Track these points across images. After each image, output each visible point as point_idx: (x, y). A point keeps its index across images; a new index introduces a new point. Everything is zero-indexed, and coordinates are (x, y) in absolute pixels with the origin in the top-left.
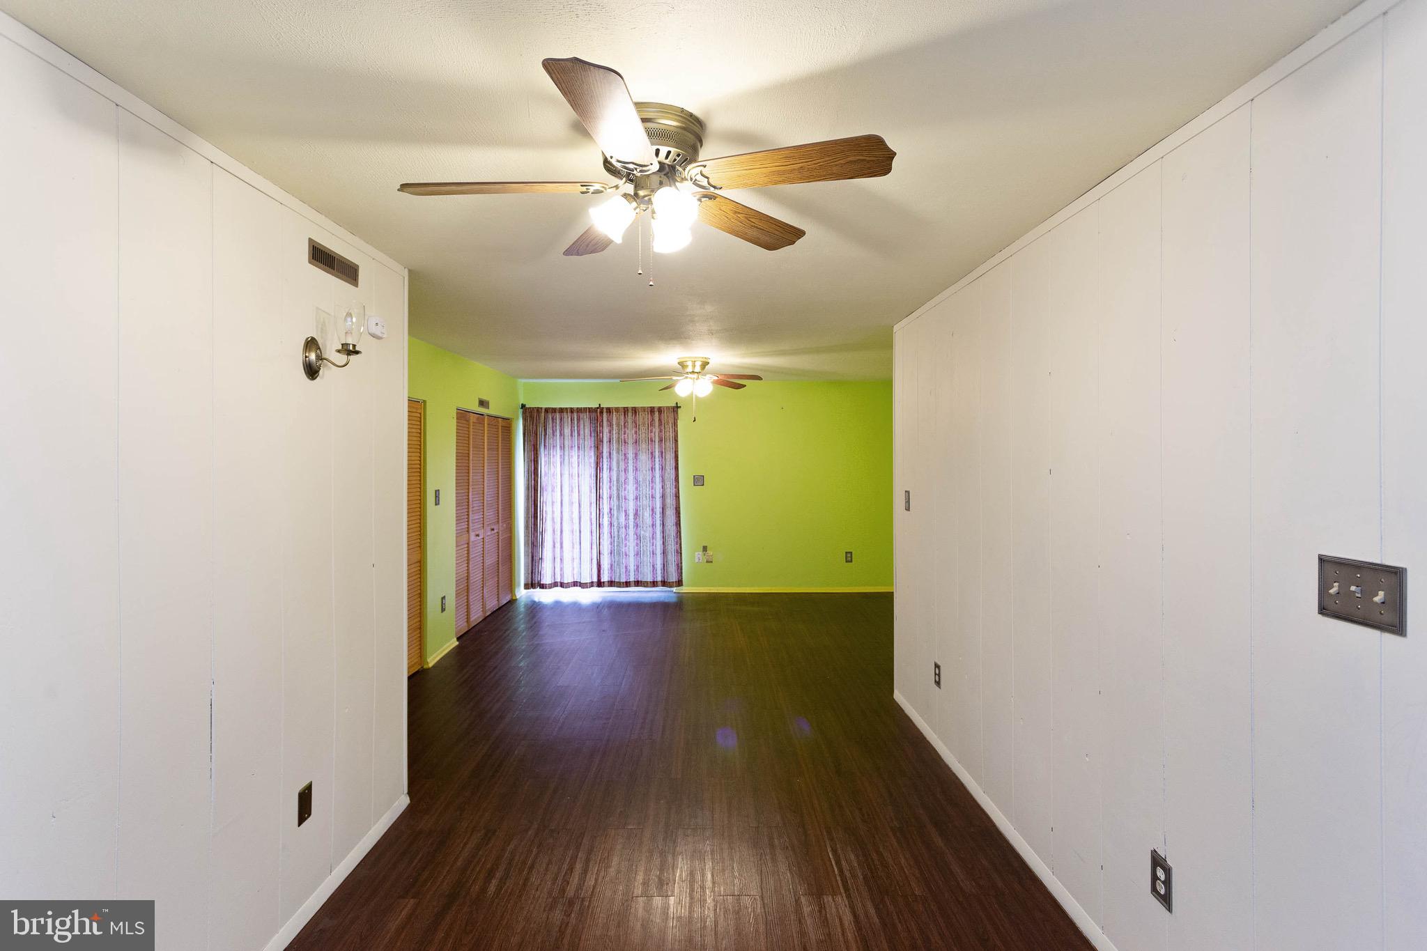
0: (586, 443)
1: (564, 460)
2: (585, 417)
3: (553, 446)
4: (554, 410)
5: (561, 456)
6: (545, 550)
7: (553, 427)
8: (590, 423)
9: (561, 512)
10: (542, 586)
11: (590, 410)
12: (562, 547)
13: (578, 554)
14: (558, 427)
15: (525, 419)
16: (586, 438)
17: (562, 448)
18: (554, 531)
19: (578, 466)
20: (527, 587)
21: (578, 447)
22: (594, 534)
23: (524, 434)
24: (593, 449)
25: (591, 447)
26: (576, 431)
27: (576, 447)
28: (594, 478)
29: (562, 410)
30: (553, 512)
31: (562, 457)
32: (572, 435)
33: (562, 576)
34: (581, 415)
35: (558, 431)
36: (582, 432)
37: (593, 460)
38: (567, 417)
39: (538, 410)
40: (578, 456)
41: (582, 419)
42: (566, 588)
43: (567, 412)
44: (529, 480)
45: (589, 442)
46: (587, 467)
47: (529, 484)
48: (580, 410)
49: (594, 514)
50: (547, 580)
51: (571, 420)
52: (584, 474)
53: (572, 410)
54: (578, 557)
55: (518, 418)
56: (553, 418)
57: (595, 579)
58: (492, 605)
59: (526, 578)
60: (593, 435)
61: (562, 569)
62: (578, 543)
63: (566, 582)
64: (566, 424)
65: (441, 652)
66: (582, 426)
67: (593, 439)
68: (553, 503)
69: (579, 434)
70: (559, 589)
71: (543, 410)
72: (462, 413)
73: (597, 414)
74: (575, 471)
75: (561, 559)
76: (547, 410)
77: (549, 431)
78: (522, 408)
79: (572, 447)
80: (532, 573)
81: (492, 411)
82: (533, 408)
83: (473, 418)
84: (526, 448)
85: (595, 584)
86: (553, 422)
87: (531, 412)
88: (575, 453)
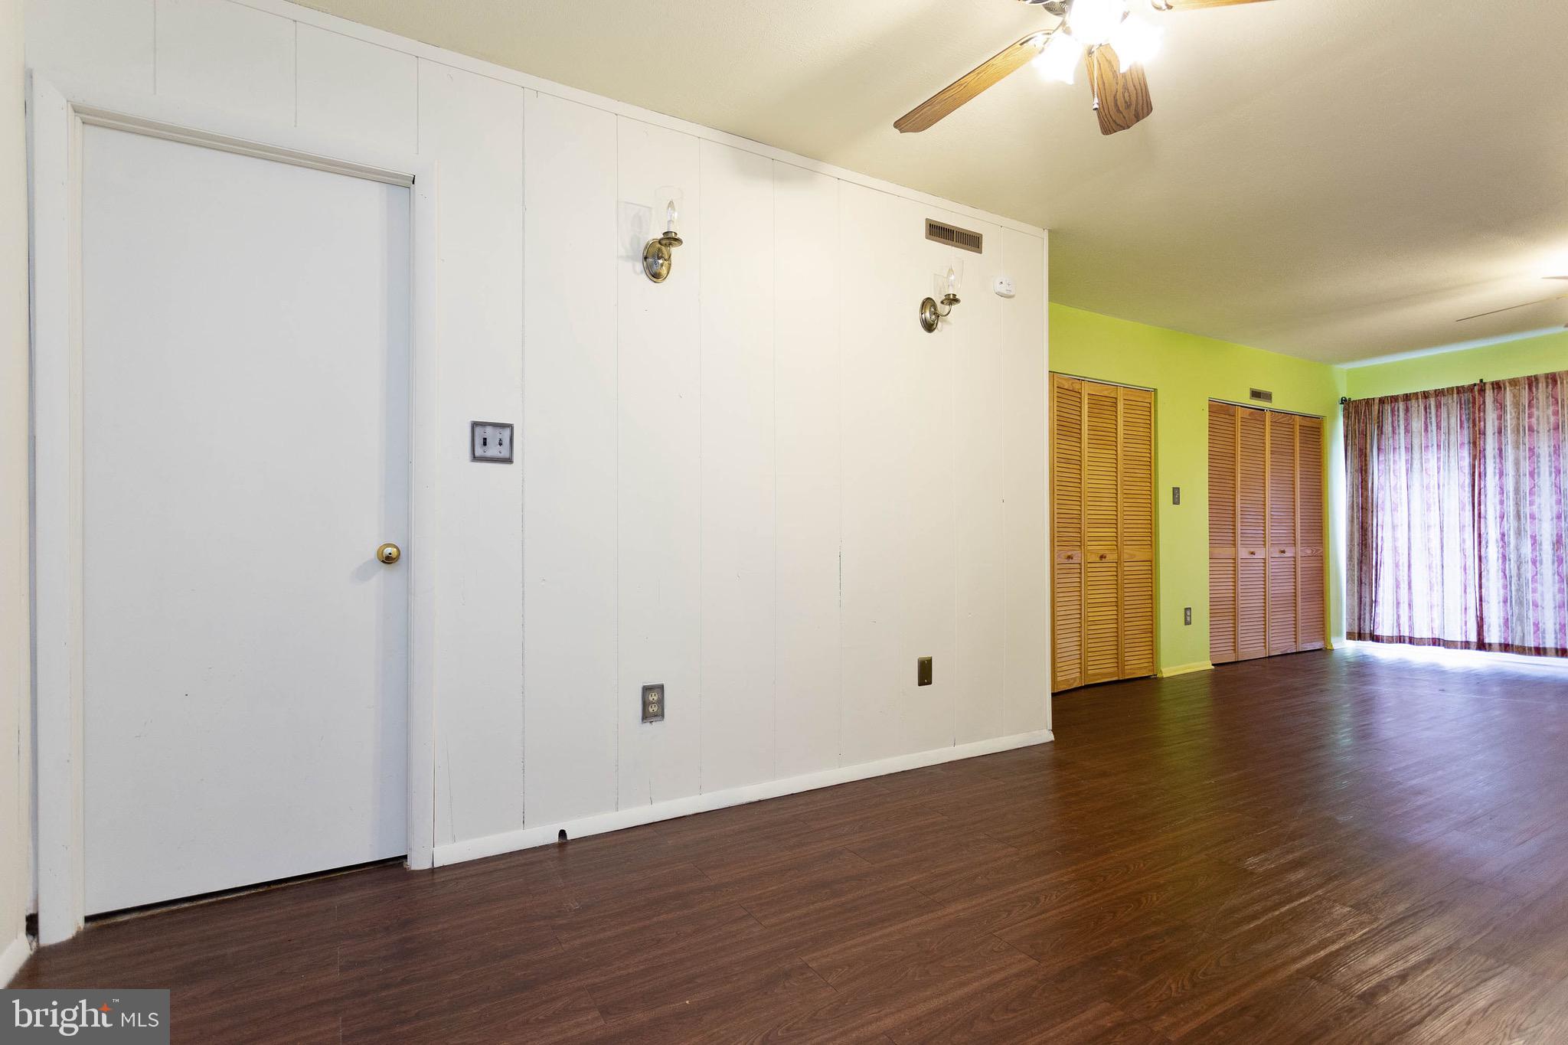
0: (1453, 438)
1: (1411, 465)
2: (1452, 402)
3: (1394, 449)
4: (1394, 399)
5: (1407, 461)
6: (1380, 590)
7: (1393, 422)
8: (1461, 408)
9: (1409, 539)
10: (1376, 639)
11: (1460, 390)
12: (1410, 588)
13: (1440, 600)
14: (1402, 422)
15: (1347, 416)
16: (1452, 432)
17: (1409, 449)
18: (1397, 565)
19: (1438, 472)
20: (1350, 636)
21: (1439, 446)
22: (1470, 572)
23: (1346, 437)
24: (1466, 446)
25: (1462, 444)
26: (1434, 424)
27: (1435, 445)
28: (1468, 489)
29: (1407, 397)
30: (1395, 539)
31: (1410, 463)
32: (1426, 430)
33: (1411, 627)
34: (1443, 400)
35: (1402, 427)
36: (1444, 424)
37: (1466, 462)
38: (1417, 407)
39: (1368, 402)
40: (1439, 459)
41: (1446, 404)
42: (1418, 644)
43: (1417, 399)
44: (1353, 496)
45: (1459, 436)
46: (1455, 473)
47: (1353, 502)
48: (1439, 393)
49: (1469, 544)
50: (1384, 629)
51: (1425, 409)
52: (1449, 484)
53: (1426, 395)
54: (1440, 603)
55: (1334, 417)
56: (1393, 411)
57: (1473, 638)
58: (1281, 643)
59: (1350, 625)
60: (1466, 425)
61: (1410, 618)
62: (1440, 584)
63: (1417, 636)
64: (1415, 415)
65: (1186, 668)
66: (1444, 415)
67: (1466, 432)
68: (1394, 527)
69: (1439, 427)
70: (1407, 646)
71: (1377, 401)
72: (1222, 406)
73: (1472, 397)
74: (1434, 482)
75: (1410, 605)
76: (1382, 401)
77: (1388, 428)
78: (1342, 403)
79: (1427, 447)
80: (1359, 619)
81: (1278, 403)
82: (1360, 401)
83: (1240, 413)
84: (1349, 454)
85: (1473, 646)
86: (1393, 415)
87: (1356, 407)
88: (1432, 456)
